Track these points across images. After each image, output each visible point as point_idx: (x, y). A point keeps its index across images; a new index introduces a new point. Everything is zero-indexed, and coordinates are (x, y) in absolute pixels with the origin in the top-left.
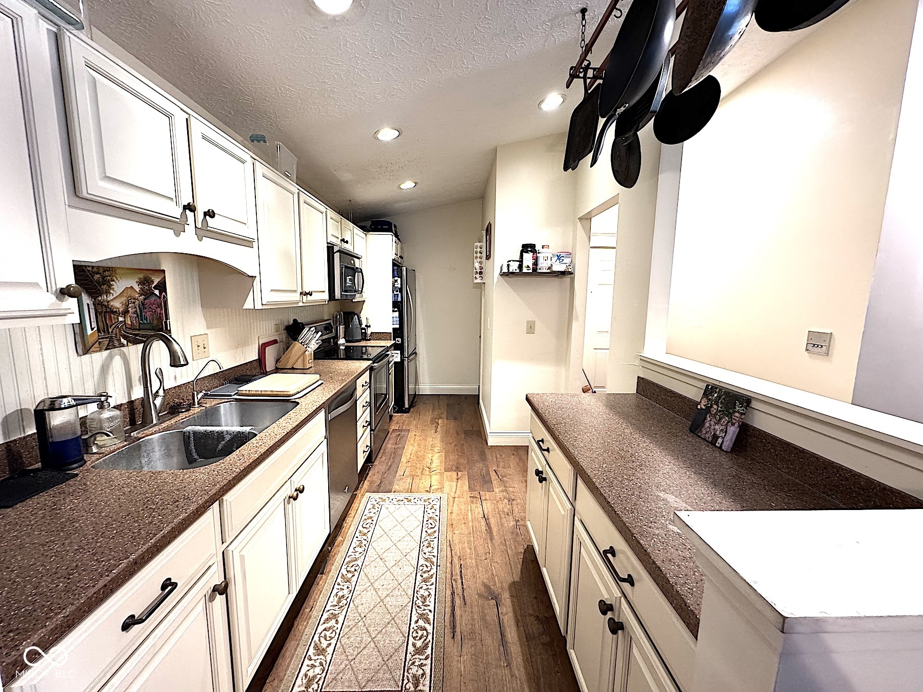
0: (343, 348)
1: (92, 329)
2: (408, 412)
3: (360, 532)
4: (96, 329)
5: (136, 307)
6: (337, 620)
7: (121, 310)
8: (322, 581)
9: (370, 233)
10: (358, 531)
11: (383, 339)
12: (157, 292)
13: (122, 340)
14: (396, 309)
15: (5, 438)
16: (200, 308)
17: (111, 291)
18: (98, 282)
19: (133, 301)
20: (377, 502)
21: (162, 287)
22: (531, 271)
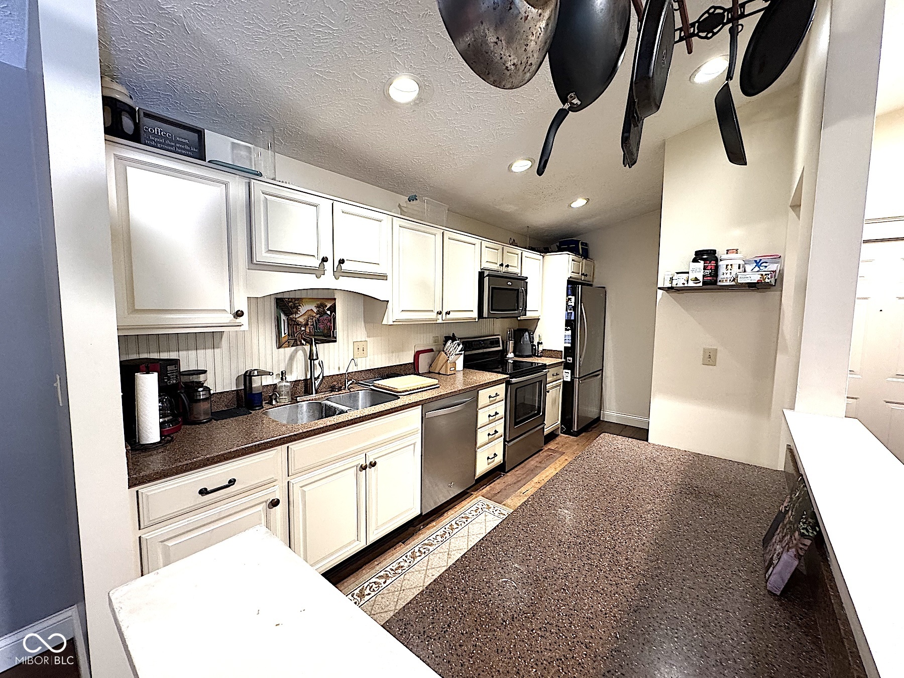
0: (512, 362)
1: (285, 334)
2: (576, 436)
3: (451, 526)
4: (287, 334)
5: (313, 322)
6: (386, 581)
7: (303, 323)
8: (399, 548)
9: (548, 254)
10: (450, 524)
11: (554, 356)
12: (329, 312)
13: (303, 341)
14: (569, 328)
15: (237, 387)
16: (363, 322)
17: (299, 312)
18: (291, 307)
19: (311, 318)
20: (482, 507)
21: (333, 309)
22: (701, 284)
